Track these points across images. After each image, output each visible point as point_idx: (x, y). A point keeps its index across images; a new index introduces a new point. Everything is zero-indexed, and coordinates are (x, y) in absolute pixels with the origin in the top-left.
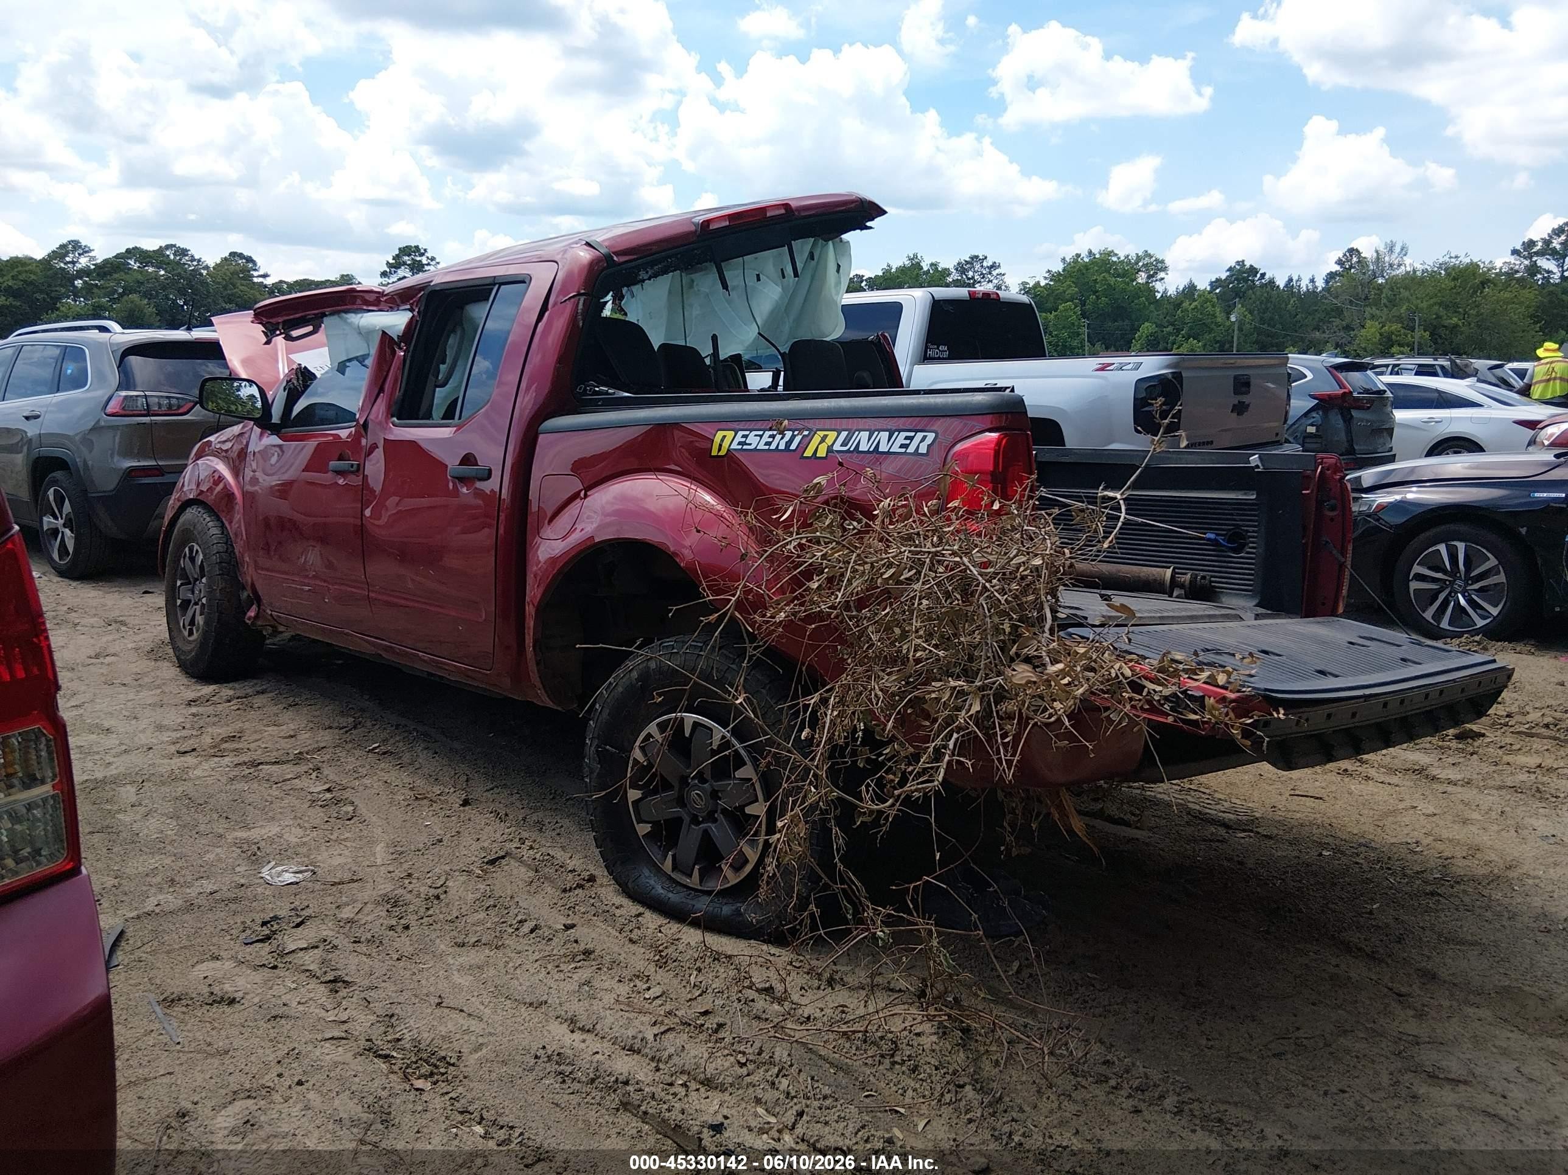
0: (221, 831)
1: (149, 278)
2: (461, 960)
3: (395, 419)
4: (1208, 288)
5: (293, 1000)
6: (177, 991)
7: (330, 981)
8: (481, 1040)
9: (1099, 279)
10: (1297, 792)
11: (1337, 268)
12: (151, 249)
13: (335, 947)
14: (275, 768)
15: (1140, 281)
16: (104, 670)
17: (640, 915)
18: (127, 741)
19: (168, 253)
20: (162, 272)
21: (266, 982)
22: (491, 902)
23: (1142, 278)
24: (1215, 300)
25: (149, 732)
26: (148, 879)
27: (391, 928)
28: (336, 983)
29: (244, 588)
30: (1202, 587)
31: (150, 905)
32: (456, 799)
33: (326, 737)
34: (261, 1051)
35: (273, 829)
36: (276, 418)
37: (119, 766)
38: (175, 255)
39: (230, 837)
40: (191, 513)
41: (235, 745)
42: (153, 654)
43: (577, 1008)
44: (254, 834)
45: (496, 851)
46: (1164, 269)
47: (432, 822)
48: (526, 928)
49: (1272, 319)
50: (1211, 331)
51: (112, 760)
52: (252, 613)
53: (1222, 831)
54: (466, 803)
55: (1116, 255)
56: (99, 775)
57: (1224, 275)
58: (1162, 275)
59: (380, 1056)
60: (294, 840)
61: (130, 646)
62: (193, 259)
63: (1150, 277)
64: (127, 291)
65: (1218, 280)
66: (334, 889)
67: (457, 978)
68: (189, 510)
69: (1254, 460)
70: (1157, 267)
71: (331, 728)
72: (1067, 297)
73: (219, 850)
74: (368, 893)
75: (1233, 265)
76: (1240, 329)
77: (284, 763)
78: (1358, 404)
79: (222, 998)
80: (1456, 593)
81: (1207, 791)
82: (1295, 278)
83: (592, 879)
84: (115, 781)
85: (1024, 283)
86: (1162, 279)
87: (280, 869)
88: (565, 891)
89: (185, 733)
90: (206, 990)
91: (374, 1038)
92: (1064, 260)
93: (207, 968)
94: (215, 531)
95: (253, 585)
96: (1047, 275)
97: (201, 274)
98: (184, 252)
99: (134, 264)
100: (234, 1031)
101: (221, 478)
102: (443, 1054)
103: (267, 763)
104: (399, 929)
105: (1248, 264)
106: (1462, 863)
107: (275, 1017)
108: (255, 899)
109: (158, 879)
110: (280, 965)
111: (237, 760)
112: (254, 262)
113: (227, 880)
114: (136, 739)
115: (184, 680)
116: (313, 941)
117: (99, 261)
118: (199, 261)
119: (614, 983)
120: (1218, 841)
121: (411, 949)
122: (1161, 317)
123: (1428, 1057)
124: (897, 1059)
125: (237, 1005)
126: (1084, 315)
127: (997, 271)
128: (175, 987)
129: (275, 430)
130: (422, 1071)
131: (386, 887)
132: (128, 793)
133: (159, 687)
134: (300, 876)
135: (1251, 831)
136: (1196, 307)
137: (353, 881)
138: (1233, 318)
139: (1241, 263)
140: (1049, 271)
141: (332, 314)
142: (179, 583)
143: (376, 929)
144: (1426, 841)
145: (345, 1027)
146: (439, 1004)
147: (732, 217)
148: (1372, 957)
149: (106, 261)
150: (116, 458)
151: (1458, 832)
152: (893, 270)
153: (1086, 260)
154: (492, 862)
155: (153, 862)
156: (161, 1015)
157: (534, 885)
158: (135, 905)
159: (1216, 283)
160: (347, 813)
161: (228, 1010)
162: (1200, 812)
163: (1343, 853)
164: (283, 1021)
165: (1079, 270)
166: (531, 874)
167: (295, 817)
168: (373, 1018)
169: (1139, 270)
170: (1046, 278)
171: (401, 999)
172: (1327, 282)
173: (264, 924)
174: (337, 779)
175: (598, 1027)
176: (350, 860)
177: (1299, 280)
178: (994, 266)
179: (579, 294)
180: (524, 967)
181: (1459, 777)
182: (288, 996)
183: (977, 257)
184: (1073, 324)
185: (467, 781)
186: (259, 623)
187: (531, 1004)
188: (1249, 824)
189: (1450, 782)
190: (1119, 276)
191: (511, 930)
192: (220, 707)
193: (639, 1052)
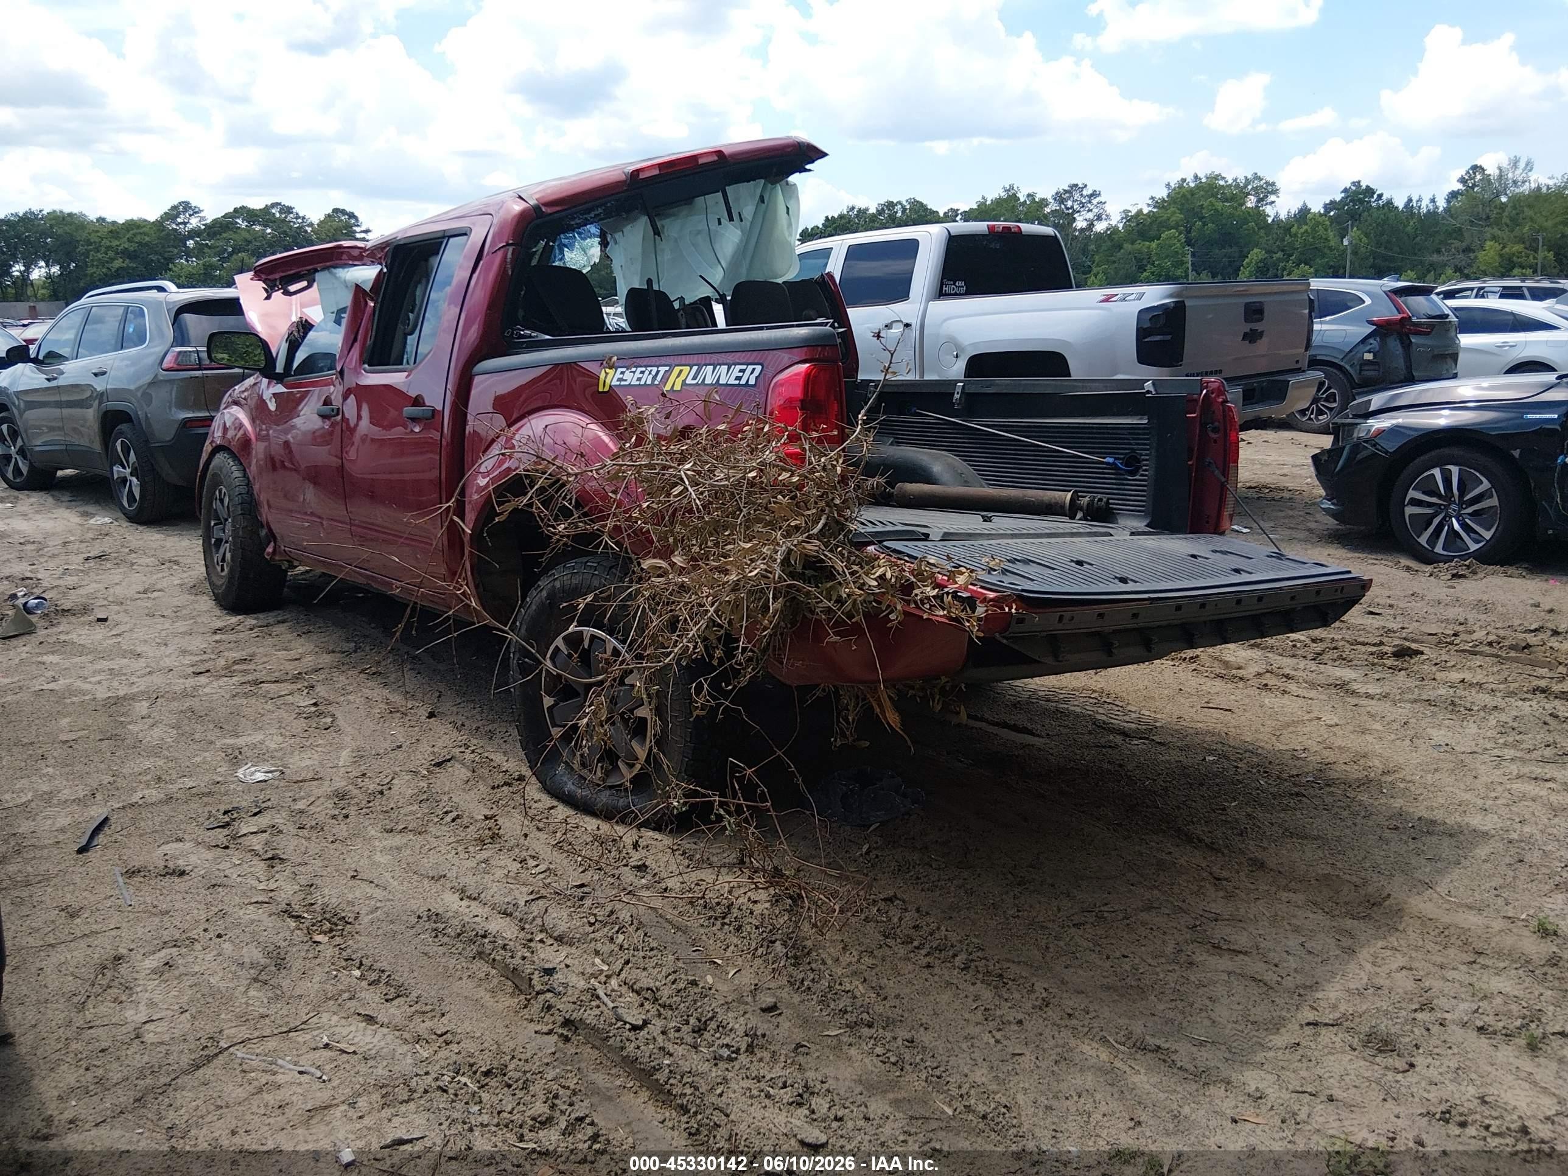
0: (213, 739)
1: (256, 236)
2: (385, 843)
3: (366, 366)
4: (1322, 211)
5: (234, 874)
6: (137, 865)
7: (269, 859)
8: (378, 905)
9: (1206, 204)
10: (1211, 705)
11: (1460, 186)
12: (258, 208)
13: (281, 832)
14: (273, 686)
15: (1249, 205)
16: (149, 605)
17: (553, 808)
18: (153, 665)
19: (273, 211)
20: (269, 231)
21: (215, 859)
22: (425, 796)
23: (1251, 202)
24: (1328, 223)
25: (173, 657)
26: (140, 777)
27: (334, 817)
28: (273, 860)
29: (262, 526)
30: (1099, 508)
31: (136, 798)
32: (423, 712)
33: (326, 659)
34: (196, 911)
35: (259, 737)
36: (279, 369)
37: (141, 685)
38: (280, 213)
39: (218, 744)
40: (220, 457)
41: (245, 667)
42: (194, 589)
43: (471, 882)
44: (240, 742)
45: (444, 754)
46: (1275, 192)
47: (397, 731)
48: (449, 818)
49: (1388, 242)
50: (1323, 256)
51: (136, 680)
52: (270, 549)
53: (1119, 739)
54: (431, 715)
55: (1224, 178)
56: (121, 693)
57: (1338, 197)
58: (1272, 198)
59: (293, 917)
60: (273, 746)
61: (176, 582)
62: (298, 217)
63: (1260, 200)
64: (236, 250)
65: (1332, 202)
66: (296, 786)
67: (379, 858)
68: (218, 455)
69: (1148, 385)
70: (1267, 190)
71: (333, 652)
72: (1173, 224)
73: (207, 754)
74: (326, 788)
75: (1348, 185)
76: (1355, 253)
77: (283, 681)
78: (1419, 330)
79: (174, 871)
80: (1451, 518)
81: (1120, 704)
82: (1415, 199)
83: (521, 778)
84: (133, 698)
85: (1126, 212)
86: (1273, 202)
87: (253, 769)
88: (493, 788)
89: (205, 657)
90: (162, 863)
91: (293, 903)
92: (1168, 185)
93: (171, 848)
94: (237, 474)
95: (268, 523)
96: (1150, 202)
97: (306, 232)
98: (288, 210)
99: (242, 223)
100: (179, 897)
101: (241, 425)
102: (343, 915)
103: (268, 682)
104: (340, 818)
105: (1364, 185)
106: (1340, 767)
107: (214, 886)
108: (226, 793)
109: (149, 777)
110: (232, 846)
111: (243, 680)
112: (356, 218)
113: (207, 779)
114: (162, 663)
115: (218, 612)
116: (263, 827)
117: (208, 221)
118: (304, 218)
119: (509, 862)
120: (1110, 747)
121: (345, 834)
122: (1271, 242)
123: (1221, 931)
124: (727, 921)
125: (186, 877)
126: (1189, 242)
127: (1098, 199)
128: (137, 863)
129: (279, 378)
130: (324, 928)
131: (340, 784)
132: (142, 707)
133: (193, 618)
134: (270, 775)
135: (1147, 739)
136: (1306, 231)
137: (313, 779)
138: (1346, 242)
139: (1357, 184)
140: (1152, 198)
141: (323, 269)
142: (212, 523)
143: (321, 818)
144: (1315, 748)
145: (271, 894)
146: (353, 877)
147: (660, 166)
148: (1212, 847)
149: (215, 221)
150: (174, 409)
151: (1354, 742)
152: (989, 202)
153: (1192, 185)
154: (439, 765)
155: (148, 764)
156: (121, 884)
157: (470, 784)
158: (123, 798)
159: (1330, 206)
160: (325, 723)
161: (177, 880)
162: (1104, 722)
163: (1227, 758)
164: (220, 889)
165: (1184, 196)
166: (469, 774)
167: (280, 728)
168: (297, 888)
169: (1248, 194)
170: (1149, 205)
171: (325, 873)
172: (1448, 201)
173: (226, 813)
174: (326, 696)
175: (482, 896)
176: (316, 763)
177: (1420, 200)
178: (1095, 194)
179: (508, 244)
180: (438, 849)
181: (1378, 691)
182: (232, 870)
183: (1076, 185)
184: (1177, 252)
185: (439, 696)
186: (277, 558)
187: (433, 878)
188: (1147, 733)
189: (1368, 696)
190: (1227, 200)
191: (436, 820)
192: (242, 635)
193: (511, 915)
